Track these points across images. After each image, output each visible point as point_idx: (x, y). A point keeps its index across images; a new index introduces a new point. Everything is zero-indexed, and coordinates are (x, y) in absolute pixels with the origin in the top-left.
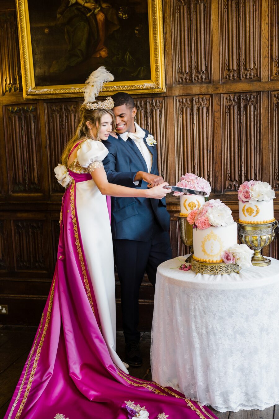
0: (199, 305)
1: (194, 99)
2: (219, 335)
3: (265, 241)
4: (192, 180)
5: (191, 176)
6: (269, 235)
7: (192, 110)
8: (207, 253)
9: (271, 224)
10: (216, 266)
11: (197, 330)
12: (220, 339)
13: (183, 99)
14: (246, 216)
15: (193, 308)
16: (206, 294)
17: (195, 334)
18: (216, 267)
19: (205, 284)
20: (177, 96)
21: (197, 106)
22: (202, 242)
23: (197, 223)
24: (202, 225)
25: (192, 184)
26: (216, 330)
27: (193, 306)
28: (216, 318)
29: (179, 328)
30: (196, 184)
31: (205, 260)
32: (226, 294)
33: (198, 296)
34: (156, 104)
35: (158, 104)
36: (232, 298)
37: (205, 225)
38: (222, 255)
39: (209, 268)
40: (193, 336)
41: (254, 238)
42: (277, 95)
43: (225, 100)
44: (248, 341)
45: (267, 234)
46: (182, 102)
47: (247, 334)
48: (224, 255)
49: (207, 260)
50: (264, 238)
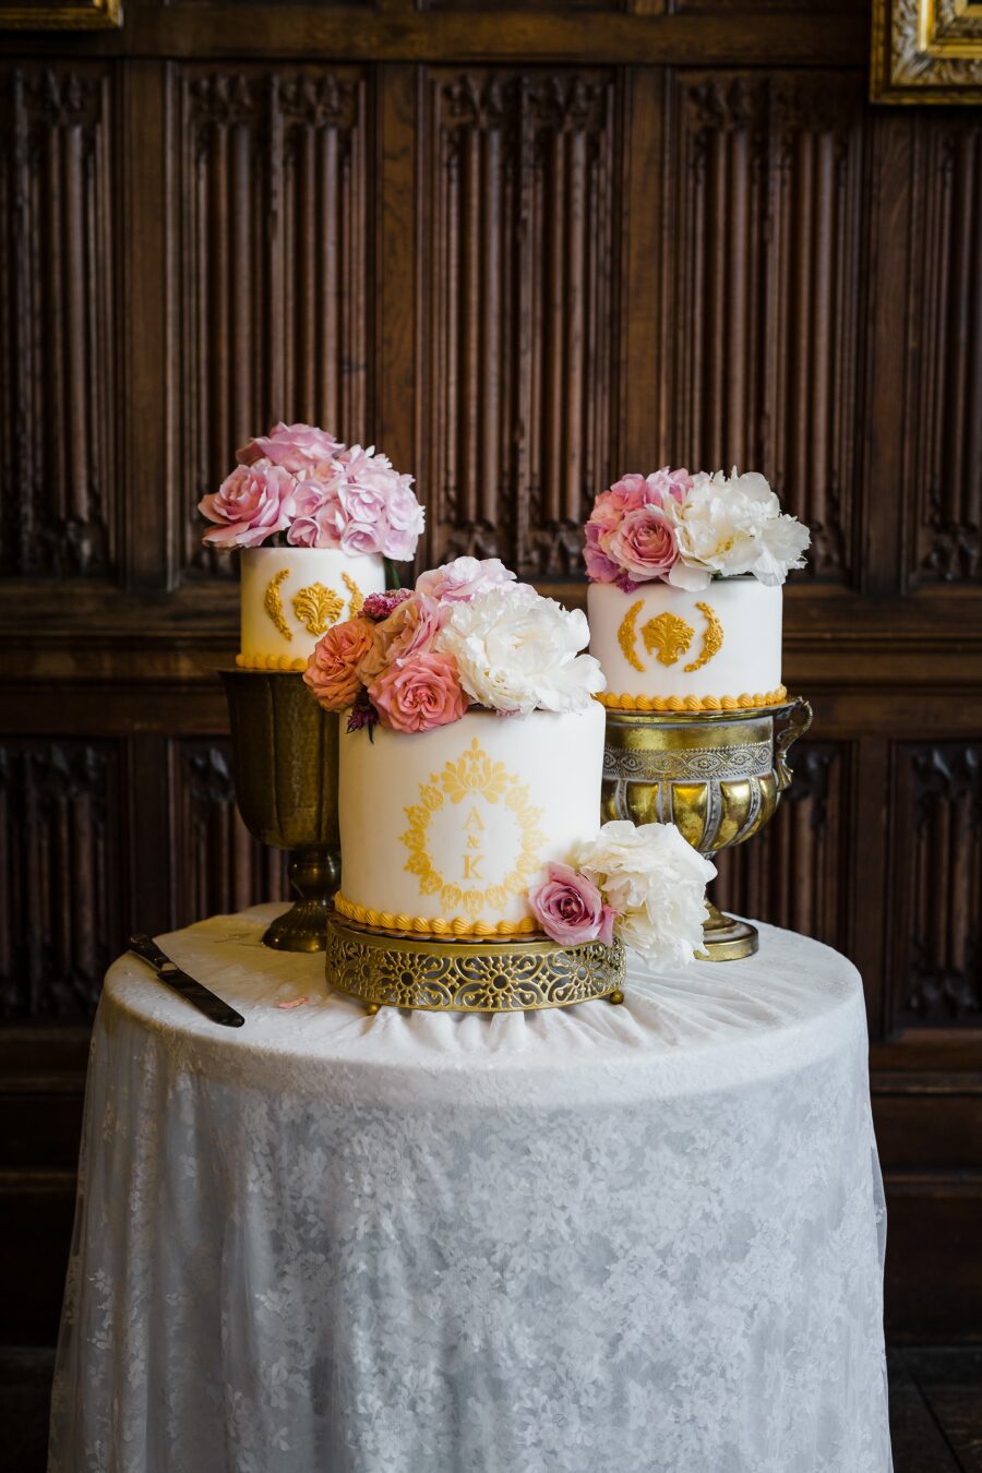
0: (407, 1210)
1: (276, 81)
2: (524, 1393)
3: (743, 811)
4: (315, 461)
5: (307, 436)
6: (763, 778)
7: (262, 143)
8: (439, 881)
9: (769, 720)
10: (496, 960)
11: (383, 1372)
12: (528, 1418)
13: (213, 80)
14: (639, 668)
15: (363, 1229)
16: (454, 1138)
17: (370, 1398)
18: (500, 965)
19: (447, 1073)
20: (182, 61)
21: (291, 120)
22: (410, 812)
23: (380, 691)
24: (414, 704)
25: (314, 480)
26: (510, 1363)
27: (363, 1218)
28: (512, 1286)
29: (263, 1363)
30: (345, 482)
31: (423, 922)
32: (579, 1132)
33: (397, 1153)
34: (65, 97)
35: (76, 96)
36: (612, 1154)
37: (433, 700)
38: (532, 894)
39: (453, 973)
40: (355, 1411)
41: (681, 797)
42: (703, 92)
43: (439, 100)
44: (693, 1419)
45: (754, 773)
46: (212, 92)
47: (685, 1376)
48: (546, 891)
49: (442, 926)
50: (739, 793)
